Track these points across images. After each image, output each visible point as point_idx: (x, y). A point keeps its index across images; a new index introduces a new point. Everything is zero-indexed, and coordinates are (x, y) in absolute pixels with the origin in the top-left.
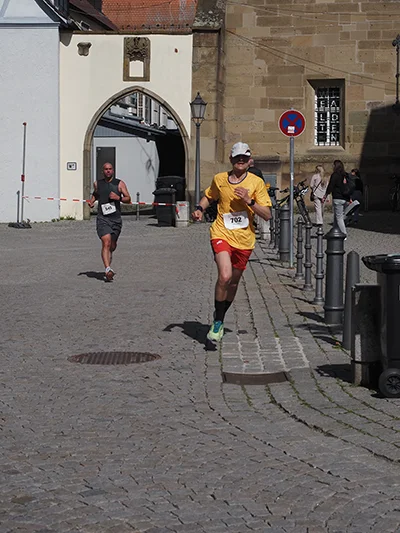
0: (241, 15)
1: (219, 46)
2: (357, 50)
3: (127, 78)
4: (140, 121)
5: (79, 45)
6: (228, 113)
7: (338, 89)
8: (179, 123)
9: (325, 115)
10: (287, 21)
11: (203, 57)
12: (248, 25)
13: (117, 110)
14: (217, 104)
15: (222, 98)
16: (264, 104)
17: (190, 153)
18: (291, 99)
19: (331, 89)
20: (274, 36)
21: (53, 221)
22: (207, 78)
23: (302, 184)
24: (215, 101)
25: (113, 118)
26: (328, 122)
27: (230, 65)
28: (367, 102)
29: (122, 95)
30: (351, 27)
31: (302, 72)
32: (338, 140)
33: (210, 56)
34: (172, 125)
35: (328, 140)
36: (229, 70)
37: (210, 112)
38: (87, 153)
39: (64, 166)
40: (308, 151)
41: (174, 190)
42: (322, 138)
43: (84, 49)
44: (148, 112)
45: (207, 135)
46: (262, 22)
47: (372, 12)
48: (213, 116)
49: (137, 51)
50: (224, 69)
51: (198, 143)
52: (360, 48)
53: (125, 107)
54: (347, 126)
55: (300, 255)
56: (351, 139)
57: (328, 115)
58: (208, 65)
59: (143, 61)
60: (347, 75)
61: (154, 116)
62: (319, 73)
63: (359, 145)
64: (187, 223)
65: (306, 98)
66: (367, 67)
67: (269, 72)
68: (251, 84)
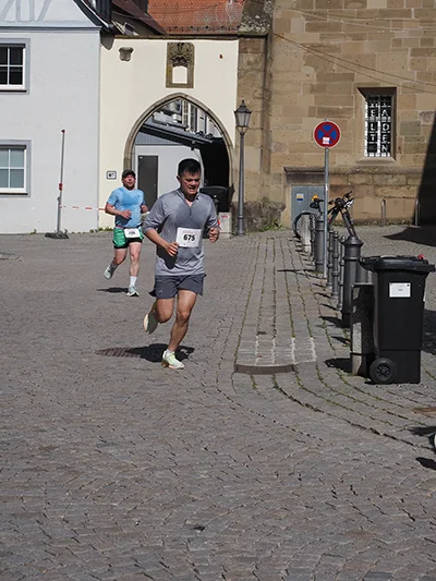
0: (289, 21)
1: (266, 52)
2: (409, 58)
3: (170, 84)
4: (185, 129)
5: (121, 50)
6: (275, 121)
7: (390, 98)
8: (223, 132)
9: (375, 124)
10: (337, 27)
11: (249, 63)
12: (295, 31)
13: (161, 117)
14: (263, 112)
15: (268, 106)
16: (311, 115)
17: (234, 163)
18: (341, 107)
19: (382, 97)
20: (325, 42)
21: (92, 231)
22: (253, 85)
23: (347, 196)
24: (260, 109)
25: (153, 124)
26: (379, 132)
27: (278, 72)
28: (420, 112)
29: (167, 101)
30: (403, 33)
31: (353, 80)
32: (389, 150)
33: (256, 62)
34: (218, 135)
35: (379, 151)
36: (275, 77)
37: (255, 120)
38: (128, 161)
39: (103, 175)
40: (362, 162)
42: (372, 148)
43: (126, 54)
44: (194, 119)
45: (252, 144)
46: (311, 28)
47: (426, 18)
48: (258, 125)
49: (180, 57)
50: (271, 75)
51: (242, 152)
52: (412, 55)
53: (170, 113)
54: (398, 136)
55: (331, 265)
56: (403, 149)
57: (379, 125)
58: (254, 72)
59: (186, 66)
60: (399, 84)
61: (200, 123)
62: (370, 80)
63: (411, 156)
64: (229, 235)
65: (357, 108)
66: (419, 76)
67: (318, 79)
68: (299, 92)
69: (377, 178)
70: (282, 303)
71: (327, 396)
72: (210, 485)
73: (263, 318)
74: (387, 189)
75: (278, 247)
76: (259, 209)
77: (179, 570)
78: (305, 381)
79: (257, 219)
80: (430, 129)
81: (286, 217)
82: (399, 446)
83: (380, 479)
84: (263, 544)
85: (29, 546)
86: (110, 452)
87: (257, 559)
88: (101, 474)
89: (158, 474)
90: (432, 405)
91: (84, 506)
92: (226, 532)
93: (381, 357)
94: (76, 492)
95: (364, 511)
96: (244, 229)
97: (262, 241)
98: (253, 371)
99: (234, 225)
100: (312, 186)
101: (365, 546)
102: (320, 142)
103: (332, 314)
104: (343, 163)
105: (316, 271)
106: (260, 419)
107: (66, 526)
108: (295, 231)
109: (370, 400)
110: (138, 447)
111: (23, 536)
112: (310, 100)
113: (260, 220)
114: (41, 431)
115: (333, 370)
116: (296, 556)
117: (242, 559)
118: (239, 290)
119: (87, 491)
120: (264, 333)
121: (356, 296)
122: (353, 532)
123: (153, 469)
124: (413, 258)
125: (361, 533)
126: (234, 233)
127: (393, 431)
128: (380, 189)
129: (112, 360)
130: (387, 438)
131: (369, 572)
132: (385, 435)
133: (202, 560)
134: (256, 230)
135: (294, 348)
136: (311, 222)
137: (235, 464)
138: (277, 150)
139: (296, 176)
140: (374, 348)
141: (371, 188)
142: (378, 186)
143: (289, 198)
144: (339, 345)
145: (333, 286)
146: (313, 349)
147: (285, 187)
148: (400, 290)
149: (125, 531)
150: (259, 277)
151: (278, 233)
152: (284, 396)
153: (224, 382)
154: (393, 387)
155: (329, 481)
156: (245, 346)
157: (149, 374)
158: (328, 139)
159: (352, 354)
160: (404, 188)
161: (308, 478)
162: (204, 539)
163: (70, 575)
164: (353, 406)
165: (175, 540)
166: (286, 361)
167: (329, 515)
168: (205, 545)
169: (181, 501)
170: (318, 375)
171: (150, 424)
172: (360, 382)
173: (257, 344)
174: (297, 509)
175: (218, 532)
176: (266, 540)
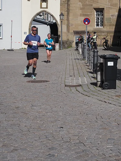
3: (41, 8)
4: (45, 20)
6: (70, 18)
7: (103, 11)
8: (56, 21)
9: (98, 18)
11: (63, 2)
13: (38, 17)
15: (69, 13)
16: (81, 16)
17: (59, 30)
18: (89, 14)
19: (100, 11)
21: (20, 49)
22: (64, 8)
24: (67, 14)
25: (37, 19)
26: (99, 21)
27: (71, 4)
28: (111, 15)
29: (40, 12)
31: (92, 6)
32: (102, 26)
33: (65, 1)
34: (54, 21)
36: (71, 5)
37: (65, 17)
38: (30, 29)
39: (23, 33)
40: (94, 29)
41: (55, 40)
42: (98, 25)
45: (64, 24)
48: (66, 19)
50: (69, 5)
51: (62, 26)
53: (41, 16)
54: (105, 22)
55: (88, 57)
56: (106, 25)
57: (100, 19)
58: (65, 4)
60: (105, 7)
61: (49, 18)
62: (97, 6)
63: (108, 27)
64: (58, 50)
65: (93, 14)
67: (82, 6)
68: (77, 9)
69: (99, 33)
70: (75, 68)
71: (91, 92)
72: (63, 117)
73: (71, 72)
75: (72, 53)
76: (66, 42)
77: (58, 138)
78: (85, 89)
79: (66, 45)
81: (74, 45)
82: (112, 106)
83: (108, 114)
84: (79, 132)
85: (17, 133)
86: (35, 108)
87: (78, 135)
88: (33, 114)
89: (49, 114)
90: (120, 95)
91: (30, 122)
92: (69, 128)
93: (106, 82)
94: (27, 119)
95: (105, 123)
96: (62, 48)
97: (68, 51)
98: (70, 86)
99: (60, 47)
101: (107, 132)
102: (85, 23)
103: (89, 71)
104: (89, 29)
105: (84, 59)
106: (74, 99)
107: (26, 128)
109: (103, 94)
110: (42, 107)
112: (80, 12)
113: (67, 45)
115: (92, 86)
116: (89, 134)
117: (74, 135)
118: (63, 64)
119: (30, 118)
120: (71, 76)
122: (103, 128)
123: (47, 112)
124: (114, 55)
125: (105, 128)
126: (60, 49)
127: (110, 102)
129: (31, 84)
130: (109, 104)
131: (109, 138)
133: (64, 136)
134: (66, 48)
135: (80, 80)
136: (82, 46)
137: (69, 111)
138: (71, 26)
139: (76, 33)
140: (103, 79)
142: (99, 36)
143: (75, 39)
144: (93, 79)
145: (89, 63)
146: (85, 80)
147: (74, 36)
148: (111, 64)
149: (42, 129)
150: (68, 61)
151: (72, 49)
152: (79, 93)
153: (62, 89)
154: (109, 90)
155: (95, 115)
156: (67, 80)
157: (41, 87)
158: (87, 23)
159: (97, 81)
161: (89, 114)
162: (63, 130)
163: (29, 140)
164: (99, 95)
165: (55, 131)
166: (79, 84)
167: (96, 124)
168: (64, 132)
169: (56, 121)
170: (88, 87)
171: (44, 101)
172: (100, 89)
173: (70, 79)
174: (87, 122)
175: (67, 129)
176: (80, 130)
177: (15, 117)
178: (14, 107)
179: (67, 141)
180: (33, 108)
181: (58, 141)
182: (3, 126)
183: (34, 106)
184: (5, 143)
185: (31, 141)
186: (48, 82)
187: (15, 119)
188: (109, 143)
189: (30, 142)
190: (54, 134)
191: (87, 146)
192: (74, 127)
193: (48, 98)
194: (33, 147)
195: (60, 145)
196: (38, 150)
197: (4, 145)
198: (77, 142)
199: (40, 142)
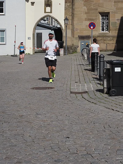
1: (72, 2)
2: (113, 4)
3: (45, 12)
4: (49, 25)
6: (75, 22)
7: (108, 15)
8: (61, 26)
11: (68, 6)
13: (42, 22)
14: (72, 20)
15: (73, 18)
16: (86, 19)
17: (64, 34)
18: (94, 18)
19: (105, 15)
22: (69, 12)
25: (41, 24)
26: (105, 25)
27: (76, 8)
28: (116, 19)
29: (44, 17)
31: (97, 10)
32: (108, 30)
33: (70, 5)
34: (59, 26)
35: (105, 30)
39: (27, 38)
40: (100, 34)
42: (103, 30)
44: (52, 22)
45: (69, 29)
48: (71, 23)
49: (48, 4)
50: (74, 9)
51: (66, 31)
52: (114, 3)
53: (45, 21)
54: (110, 26)
56: (112, 30)
57: (105, 23)
58: (69, 8)
59: (50, 7)
60: (110, 11)
62: (102, 10)
63: (114, 32)
64: (63, 55)
65: (98, 18)
66: (116, 9)
67: (87, 10)
68: (82, 14)
69: (104, 38)
70: (81, 74)
71: (98, 100)
72: (69, 126)
73: (76, 78)
74: (107, 41)
75: (77, 58)
76: (71, 47)
79: (71, 50)
80: (119, 24)
81: (79, 50)
82: (120, 114)
83: (117, 123)
85: (21, 144)
86: (39, 116)
87: (85, 146)
88: (38, 123)
89: (54, 123)
91: (34, 132)
92: (75, 139)
94: (31, 128)
95: (114, 132)
96: (67, 53)
97: (73, 56)
98: (76, 93)
99: (64, 52)
100: (86, 40)
102: (90, 28)
103: (95, 77)
104: (94, 34)
105: (89, 65)
106: (80, 107)
107: (30, 138)
108: (82, 53)
109: (110, 101)
110: (47, 115)
111: (18, 141)
112: (85, 16)
113: (72, 51)
114: (19, 111)
115: (99, 93)
116: (96, 145)
118: (68, 70)
119: (34, 128)
120: (77, 82)
121: (105, 72)
122: (112, 138)
123: (52, 121)
124: (121, 60)
125: (114, 138)
126: (65, 54)
127: (118, 109)
128: (105, 41)
129: (36, 91)
131: (118, 149)
132: (116, 111)
133: (70, 147)
134: (70, 53)
135: (86, 87)
136: (87, 51)
137: (75, 119)
138: (76, 31)
139: (82, 38)
141: (103, 41)
142: (104, 40)
143: (80, 44)
144: (99, 85)
146: (92, 87)
147: (78, 41)
148: (118, 70)
149: (47, 139)
150: (73, 67)
151: (77, 54)
152: (85, 100)
153: (68, 96)
154: (116, 97)
155: (102, 124)
156: (73, 86)
159: (104, 88)
160: (112, 41)
161: (96, 123)
162: (70, 141)
163: (34, 152)
164: (106, 103)
165: (61, 141)
166: (84, 90)
167: (104, 133)
168: (70, 142)
169: (61, 130)
170: (94, 94)
171: (49, 109)
172: (106, 96)
173: (76, 86)
174: (95, 132)
175: (73, 139)
176: (87, 141)
177: (19, 127)
178: (17, 115)
179: (74, 152)
180: (37, 116)
181: (64, 152)
182: (7, 136)
183: (38, 115)
184: (8, 155)
185: (36, 153)
186: (53, 89)
187: (19, 129)
188: (118, 155)
189: (34, 153)
190: (59, 145)
191: (95, 158)
192: (81, 137)
193: (54, 106)
194: (38, 159)
195: (66, 156)
196: (43, 162)
197: (7, 157)
198: (84, 153)
199: (45, 153)
